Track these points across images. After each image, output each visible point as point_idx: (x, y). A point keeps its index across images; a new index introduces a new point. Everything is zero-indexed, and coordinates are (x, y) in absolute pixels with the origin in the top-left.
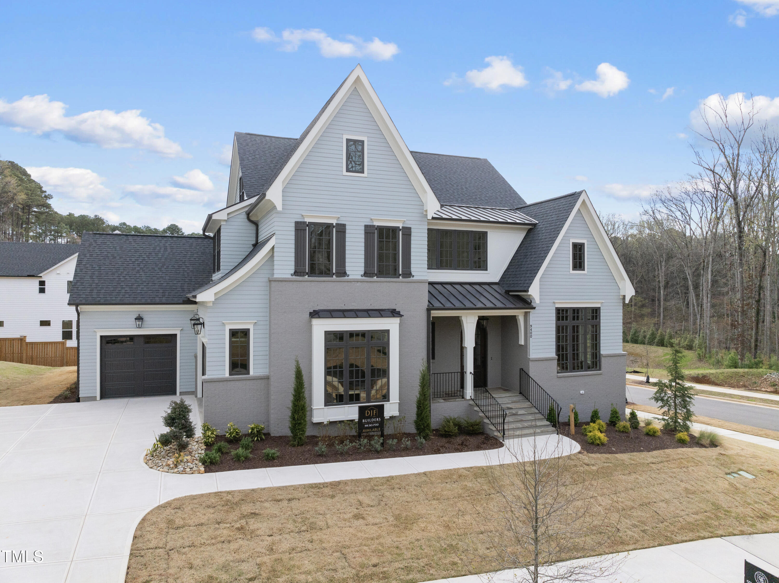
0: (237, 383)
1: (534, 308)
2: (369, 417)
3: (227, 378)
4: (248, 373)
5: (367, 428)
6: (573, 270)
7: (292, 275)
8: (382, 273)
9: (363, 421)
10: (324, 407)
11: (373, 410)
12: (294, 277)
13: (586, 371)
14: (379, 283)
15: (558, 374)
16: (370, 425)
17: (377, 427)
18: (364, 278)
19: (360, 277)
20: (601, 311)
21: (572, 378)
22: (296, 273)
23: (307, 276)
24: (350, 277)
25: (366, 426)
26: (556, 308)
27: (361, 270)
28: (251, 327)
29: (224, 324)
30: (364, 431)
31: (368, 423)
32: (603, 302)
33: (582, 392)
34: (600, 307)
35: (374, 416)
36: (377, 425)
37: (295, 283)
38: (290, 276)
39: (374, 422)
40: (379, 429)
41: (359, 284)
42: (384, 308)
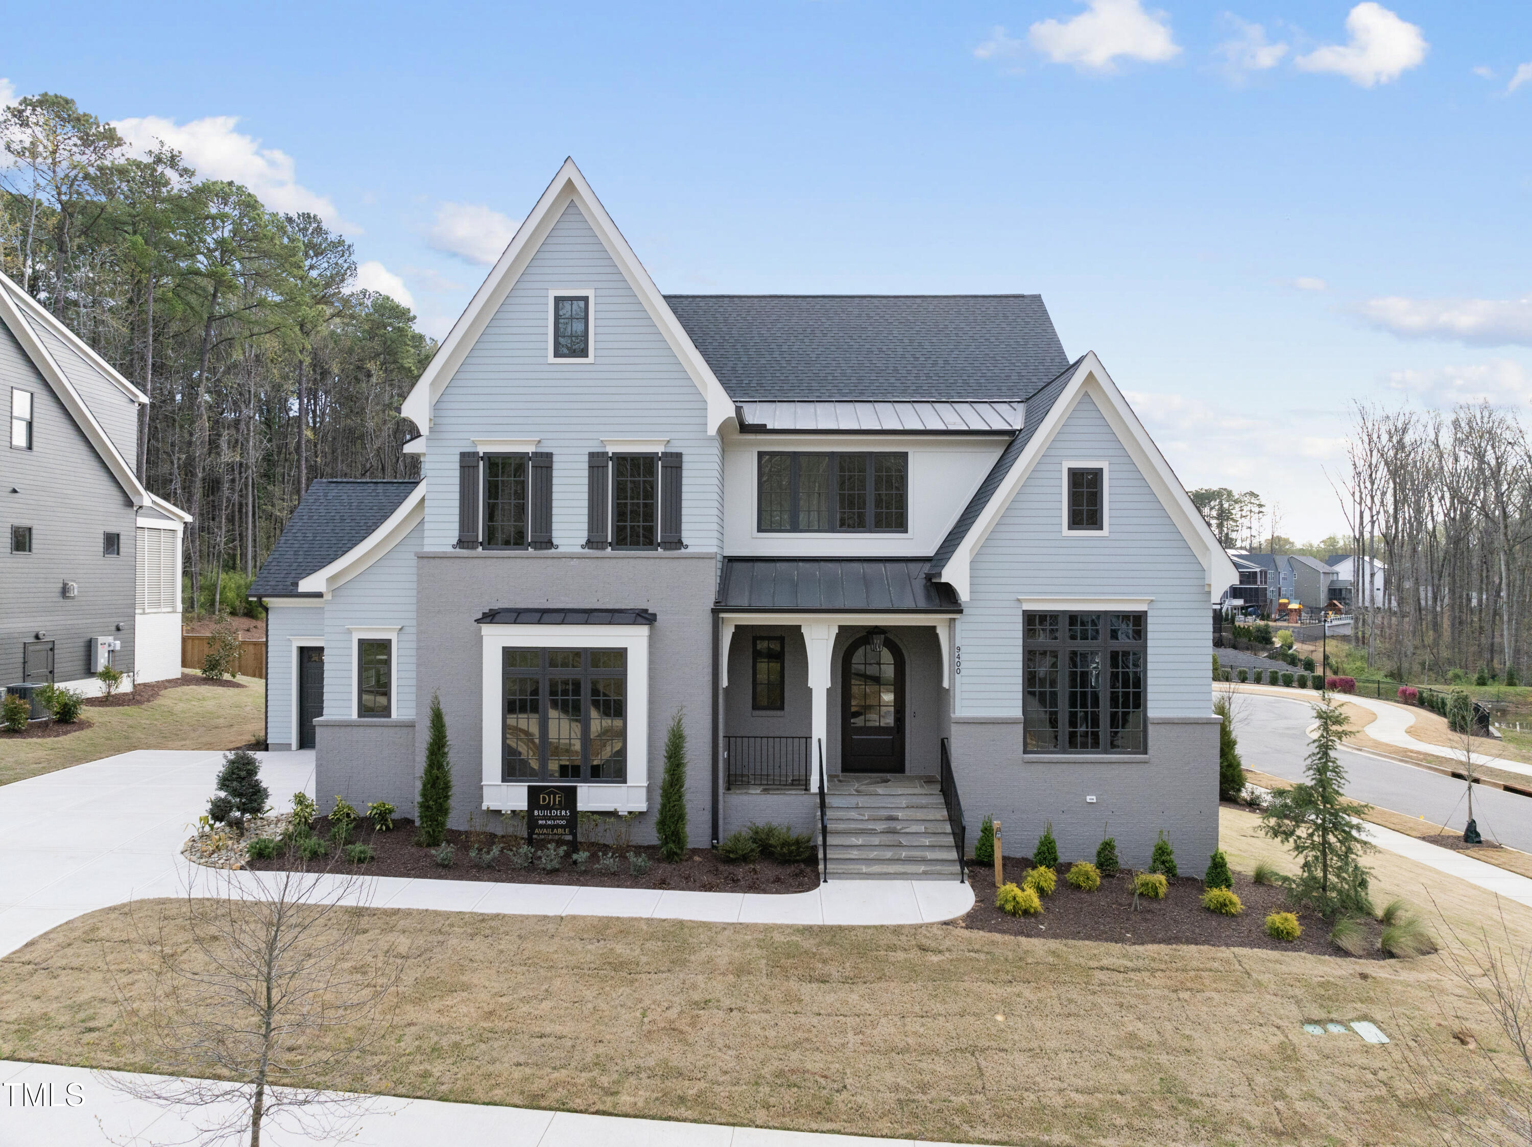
0: (369, 731)
1: (961, 612)
2: (547, 807)
3: (354, 721)
4: (390, 716)
5: (542, 826)
6: (1070, 528)
7: (454, 547)
8: (622, 540)
9: (536, 813)
10: (500, 783)
11: (555, 794)
12: (458, 550)
13: (1106, 752)
14: (614, 561)
15: (1026, 756)
16: (549, 822)
17: (562, 826)
18: (586, 550)
19: (579, 550)
20: (1149, 620)
21: (1064, 766)
22: (462, 543)
23: (480, 548)
24: (560, 550)
25: (540, 822)
26: (1024, 611)
27: (582, 535)
28: (393, 637)
29: (349, 632)
30: (537, 831)
31: (545, 818)
32: (1152, 601)
33: (1090, 798)
34: (1146, 612)
35: (557, 807)
36: (563, 822)
37: (457, 561)
38: (450, 549)
39: (556, 818)
40: (567, 830)
41: (575, 562)
42: (623, 607)
